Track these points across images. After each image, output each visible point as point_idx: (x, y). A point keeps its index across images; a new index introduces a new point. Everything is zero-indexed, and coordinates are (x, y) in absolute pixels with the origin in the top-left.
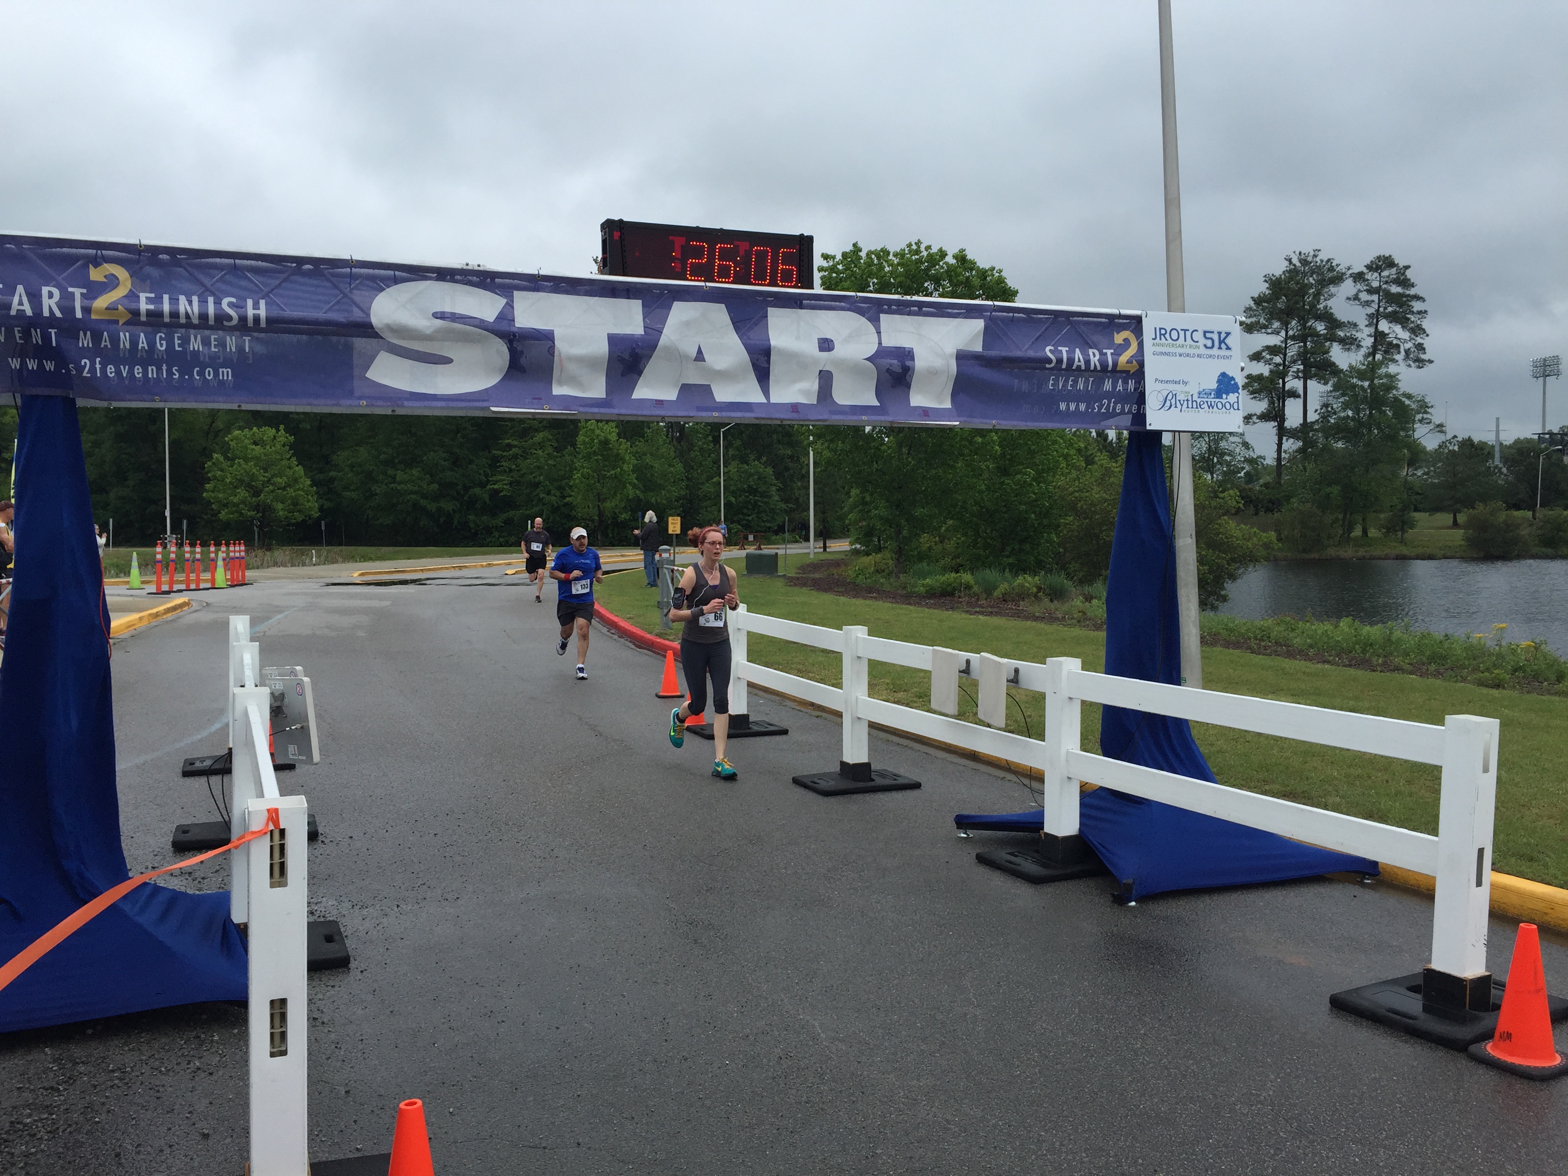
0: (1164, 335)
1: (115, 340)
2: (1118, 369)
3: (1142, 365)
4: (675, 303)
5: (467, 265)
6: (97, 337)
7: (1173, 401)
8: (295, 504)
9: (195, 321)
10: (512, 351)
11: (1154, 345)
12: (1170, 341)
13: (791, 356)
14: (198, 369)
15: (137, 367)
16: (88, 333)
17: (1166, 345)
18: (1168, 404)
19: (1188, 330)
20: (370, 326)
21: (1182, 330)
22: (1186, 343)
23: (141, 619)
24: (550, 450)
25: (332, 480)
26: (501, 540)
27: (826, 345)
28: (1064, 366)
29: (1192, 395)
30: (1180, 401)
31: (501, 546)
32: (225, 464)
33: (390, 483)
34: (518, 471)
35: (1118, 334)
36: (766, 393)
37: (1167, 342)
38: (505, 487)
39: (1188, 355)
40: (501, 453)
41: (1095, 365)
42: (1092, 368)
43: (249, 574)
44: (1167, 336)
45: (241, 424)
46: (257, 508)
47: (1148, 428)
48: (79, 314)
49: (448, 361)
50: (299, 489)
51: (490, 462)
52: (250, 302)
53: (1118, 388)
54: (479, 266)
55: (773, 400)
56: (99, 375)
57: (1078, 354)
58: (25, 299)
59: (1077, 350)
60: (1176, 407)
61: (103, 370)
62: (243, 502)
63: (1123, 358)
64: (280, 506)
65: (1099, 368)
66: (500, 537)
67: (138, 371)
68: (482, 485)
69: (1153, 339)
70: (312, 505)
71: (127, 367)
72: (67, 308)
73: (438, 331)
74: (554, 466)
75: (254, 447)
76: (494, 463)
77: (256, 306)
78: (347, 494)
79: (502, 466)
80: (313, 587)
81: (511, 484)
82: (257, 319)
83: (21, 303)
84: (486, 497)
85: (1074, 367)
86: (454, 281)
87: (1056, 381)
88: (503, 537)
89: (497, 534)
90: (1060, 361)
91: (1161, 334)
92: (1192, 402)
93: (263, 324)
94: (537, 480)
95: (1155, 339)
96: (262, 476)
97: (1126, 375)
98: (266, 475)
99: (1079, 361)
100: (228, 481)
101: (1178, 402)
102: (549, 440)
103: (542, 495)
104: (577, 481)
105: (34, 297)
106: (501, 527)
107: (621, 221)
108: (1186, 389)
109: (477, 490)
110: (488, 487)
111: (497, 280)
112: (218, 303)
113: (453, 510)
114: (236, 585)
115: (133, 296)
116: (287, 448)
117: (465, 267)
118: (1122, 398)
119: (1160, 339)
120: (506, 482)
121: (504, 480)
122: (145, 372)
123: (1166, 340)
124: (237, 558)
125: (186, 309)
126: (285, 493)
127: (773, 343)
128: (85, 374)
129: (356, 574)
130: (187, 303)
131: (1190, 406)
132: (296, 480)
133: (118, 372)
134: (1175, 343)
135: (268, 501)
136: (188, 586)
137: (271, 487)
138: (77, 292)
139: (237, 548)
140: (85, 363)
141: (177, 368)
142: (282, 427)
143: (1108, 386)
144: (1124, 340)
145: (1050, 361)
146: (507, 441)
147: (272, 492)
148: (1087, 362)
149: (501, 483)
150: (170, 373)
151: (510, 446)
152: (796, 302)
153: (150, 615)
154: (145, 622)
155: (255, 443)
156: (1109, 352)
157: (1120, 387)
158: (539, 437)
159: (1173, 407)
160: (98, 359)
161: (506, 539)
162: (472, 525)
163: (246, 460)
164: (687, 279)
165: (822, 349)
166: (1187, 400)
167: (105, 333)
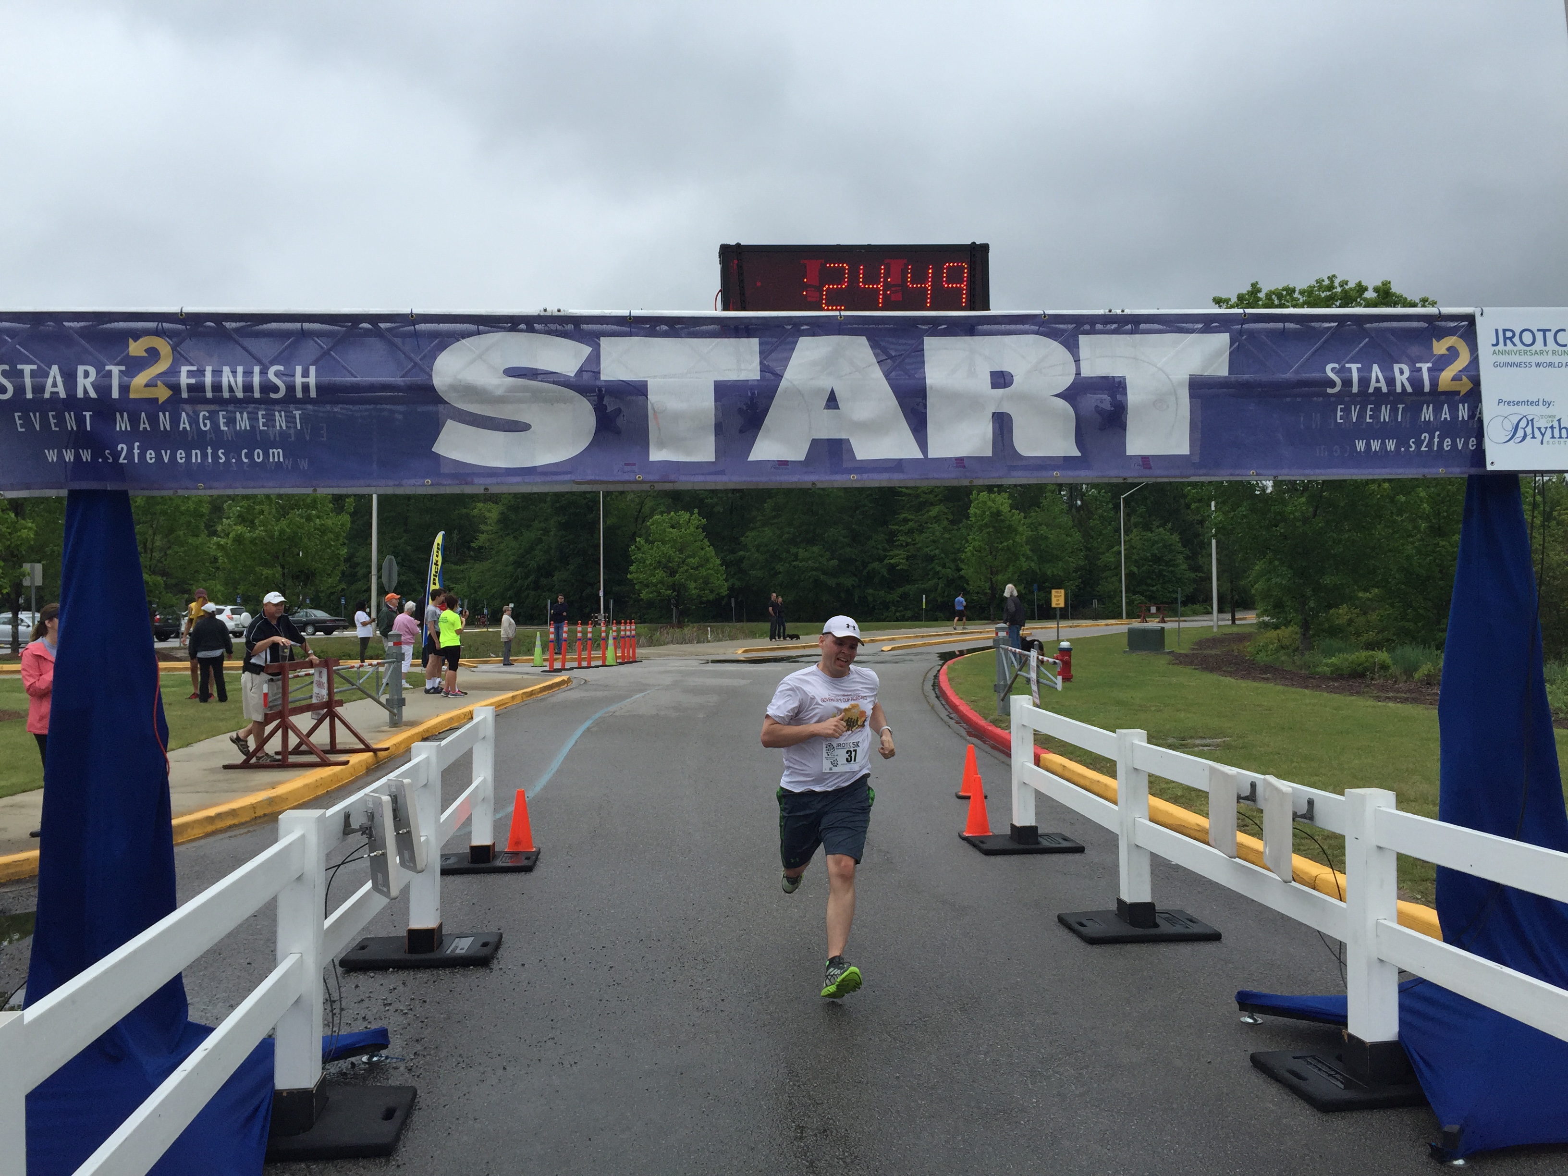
0: (1511, 339)
1: (153, 420)
2: (1440, 389)
3: (1476, 382)
4: (800, 338)
5: (545, 310)
6: (134, 420)
7: (1529, 430)
8: (706, 582)
9: (240, 394)
10: (600, 410)
11: (1494, 352)
12: (1520, 346)
13: (952, 397)
14: (246, 451)
15: (179, 452)
16: (125, 414)
17: (1514, 353)
18: (1520, 433)
19: (1550, 330)
20: (431, 389)
21: (1539, 330)
22: (1547, 348)
23: (513, 697)
24: (946, 523)
25: (741, 560)
26: (898, 614)
27: (1001, 380)
28: (1355, 389)
29: (1559, 420)
30: (1539, 429)
31: (897, 620)
32: (646, 547)
33: (793, 561)
34: (914, 544)
35: (1438, 341)
36: (923, 444)
37: (1515, 348)
38: (901, 561)
39: (1550, 365)
40: (897, 527)
41: (1403, 385)
42: (1399, 389)
43: (640, 652)
44: (1516, 340)
45: (662, 510)
46: (673, 587)
47: (1489, 468)
48: (115, 394)
49: (525, 427)
50: (709, 569)
51: (887, 537)
52: (299, 370)
53: (1443, 416)
54: (559, 311)
55: (932, 454)
56: (136, 461)
57: (1376, 371)
58: (59, 380)
59: (1376, 367)
60: (1533, 437)
61: (142, 455)
62: (662, 582)
63: (1446, 376)
64: (692, 585)
65: (1409, 389)
66: (896, 611)
67: (181, 455)
68: (881, 560)
69: (1493, 345)
70: (721, 584)
71: (169, 452)
72: (103, 389)
73: (512, 389)
74: (950, 539)
75: (671, 530)
76: (891, 538)
77: (306, 374)
78: (753, 573)
79: (899, 540)
80: (693, 664)
81: (907, 559)
82: (306, 387)
83: (55, 385)
84: (884, 572)
85: (1371, 390)
86: (531, 329)
87: (1347, 411)
88: (900, 611)
89: (893, 609)
90: (1347, 383)
91: (1505, 338)
92: (1560, 430)
93: (313, 394)
94: (932, 553)
95: (1497, 344)
96: (677, 557)
97: (1451, 397)
98: (681, 556)
99: (1378, 381)
100: (648, 562)
101: (1536, 432)
102: (946, 514)
103: (938, 569)
104: (969, 554)
105: (70, 378)
106: (898, 601)
107: (738, 245)
108: (1550, 411)
109: (876, 565)
110: (885, 561)
111: (584, 327)
112: (264, 372)
113: (853, 585)
114: (626, 663)
115: (173, 371)
116: (701, 530)
117: (542, 313)
118: (1450, 429)
119: (1505, 345)
120: (902, 556)
121: (900, 554)
122: (188, 456)
123: (1515, 345)
124: (629, 636)
125: (229, 382)
126: (697, 572)
127: (928, 381)
128: (121, 461)
129: (740, 651)
130: (230, 375)
131: (1557, 434)
132: (707, 560)
133: (159, 457)
134: (1528, 348)
135: (683, 580)
136: (580, 664)
137: (686, 568)
138: (115, 370)
139: (628, 628)
140: (122, 448)
141: (223, 451)
142: (696, 511)
143: (1427, 414)
144: (1448, 349)
145: (1333, 384)
146: (904, 515)
147: (687, 571)
148: (1391, 382)
149: (898, 558)
150: (215, 456)
151: (906, 521)
152: (969, 328)
153: (524, 693)
154: (518, 701)
155: (673, 527)
156: (1425, 367)
157: (1446, 415)
158: (934, 511)
159: (1528, 438)
160: (137, 444)
161: (903, 613)
162: (870, 599)
163: (664, 543)
164: (823, 309)
165: (994, 386)
166: (1552, 427)
167: (143, 414)
